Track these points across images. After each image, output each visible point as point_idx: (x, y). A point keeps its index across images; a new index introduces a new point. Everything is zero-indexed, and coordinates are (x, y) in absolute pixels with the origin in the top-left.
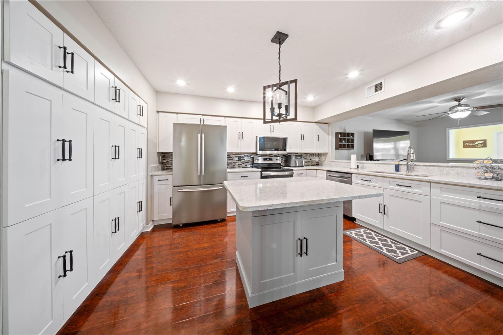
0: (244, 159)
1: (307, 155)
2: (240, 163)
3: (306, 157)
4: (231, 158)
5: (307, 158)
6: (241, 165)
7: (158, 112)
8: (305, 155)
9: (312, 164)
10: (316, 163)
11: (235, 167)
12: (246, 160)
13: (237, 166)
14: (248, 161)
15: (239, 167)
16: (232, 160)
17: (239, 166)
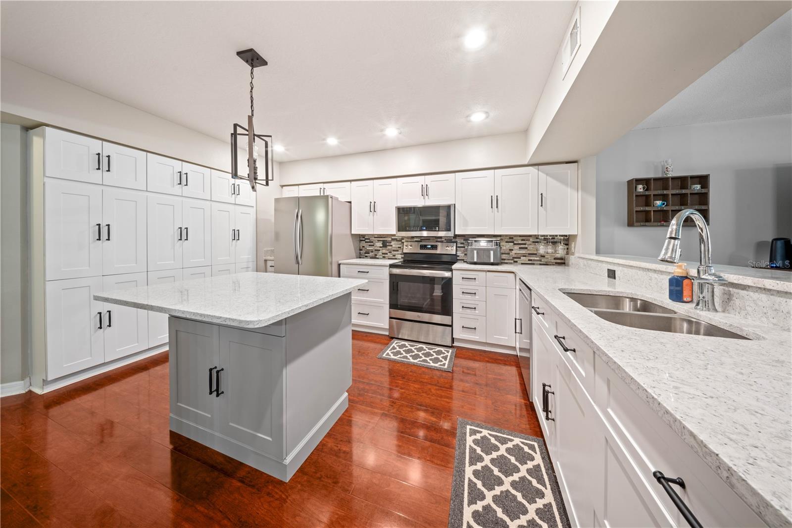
0: (391, 244)
1: (529, 240)
2: (384, 251)
3: (525, 244)
4: (372, 242)
5: (526, 246)
6: (387, 254)
7: (282, 186)
8: (522, 240)
9: (543, 260)
10: (555, 259)
11: (377, 257)
12: (395, 247)
13: (380, 255)
14: (398, 249)
15: (384, 257)
16: (373, 245)
17: (384, 255)
